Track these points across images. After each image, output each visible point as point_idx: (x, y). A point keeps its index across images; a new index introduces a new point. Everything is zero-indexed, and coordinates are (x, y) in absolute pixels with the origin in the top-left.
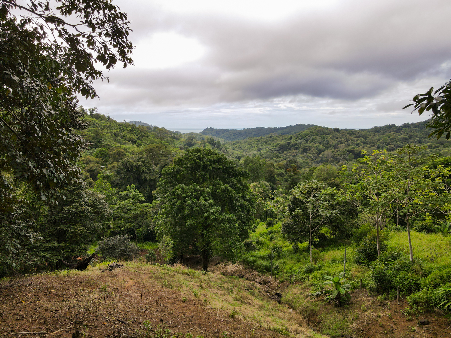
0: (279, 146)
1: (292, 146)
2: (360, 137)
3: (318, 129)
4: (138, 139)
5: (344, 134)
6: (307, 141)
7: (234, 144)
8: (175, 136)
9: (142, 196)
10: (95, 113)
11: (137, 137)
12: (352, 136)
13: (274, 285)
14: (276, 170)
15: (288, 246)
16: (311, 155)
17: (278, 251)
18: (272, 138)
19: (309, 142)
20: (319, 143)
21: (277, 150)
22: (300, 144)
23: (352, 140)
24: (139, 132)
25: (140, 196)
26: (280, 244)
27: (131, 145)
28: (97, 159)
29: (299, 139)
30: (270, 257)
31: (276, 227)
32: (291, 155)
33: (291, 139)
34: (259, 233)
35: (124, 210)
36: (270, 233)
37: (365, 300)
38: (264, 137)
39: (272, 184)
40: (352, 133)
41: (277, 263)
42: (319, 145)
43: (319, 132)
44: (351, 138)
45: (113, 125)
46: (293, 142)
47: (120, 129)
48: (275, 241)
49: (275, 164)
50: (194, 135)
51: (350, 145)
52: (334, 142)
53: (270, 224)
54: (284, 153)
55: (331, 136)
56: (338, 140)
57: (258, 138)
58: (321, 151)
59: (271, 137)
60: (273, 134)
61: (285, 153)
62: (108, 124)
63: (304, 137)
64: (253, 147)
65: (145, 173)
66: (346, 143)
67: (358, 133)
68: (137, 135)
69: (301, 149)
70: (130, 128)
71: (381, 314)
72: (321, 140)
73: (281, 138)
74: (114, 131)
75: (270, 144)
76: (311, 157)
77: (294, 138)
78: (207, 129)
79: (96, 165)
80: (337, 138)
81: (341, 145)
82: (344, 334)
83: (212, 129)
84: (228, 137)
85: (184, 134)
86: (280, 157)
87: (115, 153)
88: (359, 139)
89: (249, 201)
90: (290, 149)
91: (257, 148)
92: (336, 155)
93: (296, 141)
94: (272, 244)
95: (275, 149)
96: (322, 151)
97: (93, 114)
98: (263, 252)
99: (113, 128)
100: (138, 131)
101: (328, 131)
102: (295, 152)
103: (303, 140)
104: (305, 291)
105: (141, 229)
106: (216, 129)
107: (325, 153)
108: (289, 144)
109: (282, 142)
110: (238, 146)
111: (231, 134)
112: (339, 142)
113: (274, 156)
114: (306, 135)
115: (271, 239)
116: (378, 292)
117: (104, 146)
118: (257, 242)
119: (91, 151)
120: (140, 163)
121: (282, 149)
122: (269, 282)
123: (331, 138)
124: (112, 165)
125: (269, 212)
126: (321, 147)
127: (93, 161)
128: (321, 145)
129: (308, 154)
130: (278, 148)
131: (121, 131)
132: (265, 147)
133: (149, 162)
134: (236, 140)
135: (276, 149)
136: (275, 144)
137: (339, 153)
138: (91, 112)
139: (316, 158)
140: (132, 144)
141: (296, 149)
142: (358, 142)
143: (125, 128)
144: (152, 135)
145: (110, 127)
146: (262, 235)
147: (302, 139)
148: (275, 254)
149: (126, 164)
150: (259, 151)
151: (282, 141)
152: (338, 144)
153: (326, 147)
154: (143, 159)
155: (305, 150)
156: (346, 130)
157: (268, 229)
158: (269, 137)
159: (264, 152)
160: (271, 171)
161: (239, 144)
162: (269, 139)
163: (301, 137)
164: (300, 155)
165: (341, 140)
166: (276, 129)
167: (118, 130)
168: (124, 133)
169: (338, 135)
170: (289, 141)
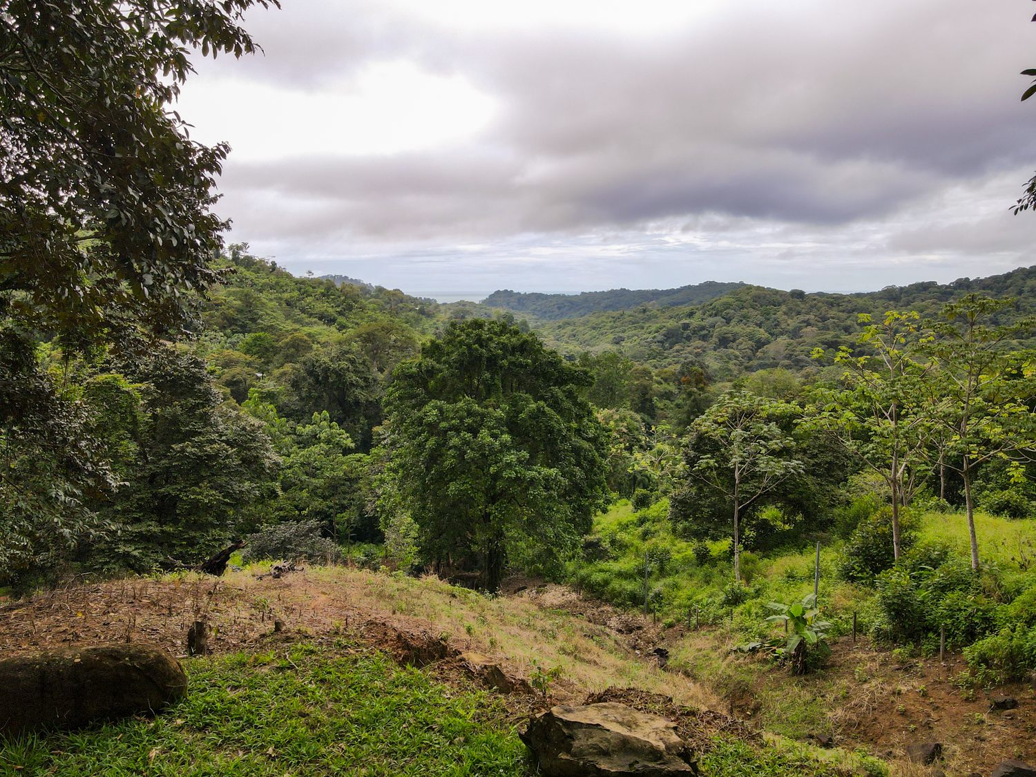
0: (663, 331)
1: (695, 332)
2: (853, 311)
3: (754, 292)
4: (340, 313)
5: (816, 305)
6: (728, 321)
7: (559, 327)
8: (425, 309)
9: (348, 437)
10: (242, 254)
11: (338, 310)
12: (833, 308)
13: (652, 633)
14: (655, 386)
15: (684, 550)
16: (737, 353)
17: (662, 562)
18: (648, 313)
19: (732, 323)
20: (756, 324)
21: (659, 342)
22: (713, 326)
23: (833, 318)
24: (343, 298)
25: (343, 436)
26: (665, 545)
27: (325, 327)
28: (248, 357)
29: (710, 316)
30: (642, 573)
31: (654, 510)
32: (690, 353)
33: (691, 315)
34: (616, 523)
35: (307, 469)
36: (642, 521)
37: (865, 658)
38: (628, 312)
39: (646, 417)
40: (834, 301)
41: (658, 586)
42: (757, 328)
43: (756, 299)
44: (833, 312)
45: (283, 281)
46: (694, 322)
47: (299, 290)
48: (654, 540)
49: (654, 372)
50: (467, 308)
51: (828, 329)
52: (792, 323)
53: (642, 503)
54: (675, 348)
55: (784, 308)
56: (801, 317)
57: (615, 314)
58: (760, 344)
59: (644, 311)
60: (649, 305)
61: (677, 347)
62: (273, 279)
63: (722, 311)
64: (602, 334)
65: (357, 386)
66: (820, 324)
67: (849, 301)
68: (339, 306)
69: (715, 339)
70: (321, 290)
71: (904, 689)
72: (762, 319)
73: (668, 314)
74: (286, 295)
75: (643, 328)
76: (736, 357)
77: (699, 314)
78: (498, 292)
79: (246, 369)
80: (799, 313)
81: (809, 328)
82: (815, 733)
83: (508, 294)
84: (545, 312)
85: (444, 304)
86: (666, 358)
87: (287, 344)
88: (848, 317)
89: (593, 440)
90: (688, 338)
91: (611, 336)
92: (795, 353)
93: (702, 320)
94: (646, 546)
95: (654, 337)
96: (764, 344)
97: (238, 258)
98: (627, 563)
99: (285, 288)
100: (339, 297)
101: (778, 297)
102: (699, 345)
103: (718, 318)
104: (723, 642)
105: (346, 515)
106: (519, 293)
107: (771, 349)
108: (686, 327)
109: (671, 324)
110: (569, 333)
111: (552, 304)
112: (804, 322)
113: (651, 354)
114: (727, 306)
115: (645, 536)
116: (895, 642)
117: (262, 329)
118: (613, 542)
119: (234, 339)
120: (344, 364)
121: (672, 337)
122: (639, 628)
123: (785, 314)
124: (281, 370)
125: (639, 477)
126: (762, 333)
127: (237, 362)
128: (762, 330)
129: (732, 350)
130: (660, 337)
131: (301, 297)
132: (631, 333)
133: (364, 363)
134: (565, 319)
135: (655, 340)
136: (653, 328)
137: (803, 348)
138: (235, 254)
139: (750, 359)
140: (327, 325)
141: (704, 338)
142: (848, 322)
143: (311, 289)
144: (371, 306)
145: (278, 288)
146: (624, 527)
147: (716, 315)
148: (653, 566)
149: (314, 366)
150: (617, 343)
151: (671, 321)
152: (800, 328)
153: (772, 334)
154: (351, 356)
155: (724, 342)
156: (821, 294)
157: (638, 514)
158: (640, 312)
159: (629, 344)
160: (645, 387)
161: (571, 328)
162: (641, 315)
163: (714, 312)
164: (711, 353)
165: (808, 317)
166: (655, 294)
167: (296, 294)
168: (309, 300)
169: (802, 306)
170: (687, 321)
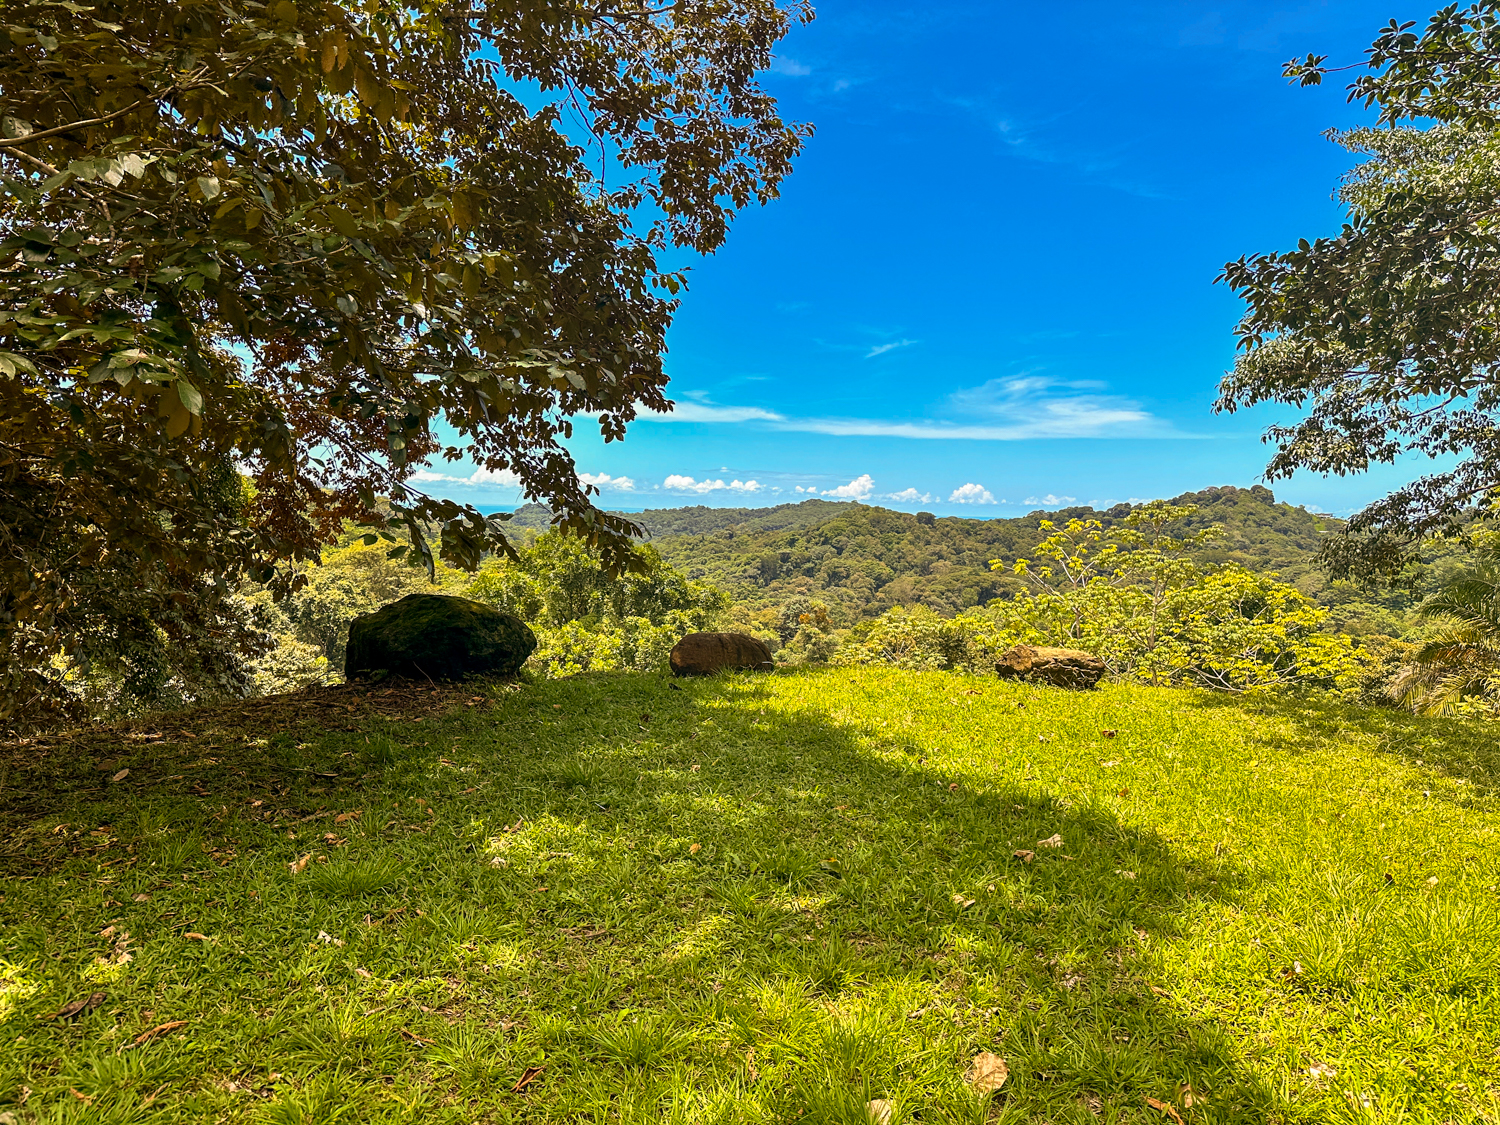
0: (755, 564)
1: (797, 566)
2: (994, 541)
3: (871, 513)
5: (948, 532)
6: (840, 551)
12: (972, 538)
16: (852, 593)
18: (735, 539)
19: (845, 554)
20: (875, 556)
21: (750, 577)
22: (820, 558)
23: (970, 550)
29: (817, 544)
32: (792, 591)
33: (792, 543)
38: (709, 538)
40: (971, 528)
42: (877, 561)
43: (875, 523)
44: (969, 543)
46: (795, 552)
51: (964, 565)
52: (920, 554)
54: (772, 585)
55: (909, 536)
56: (931, 548)
57: (693, 539)
58: (880, 582)
59: (731, 536)
60: (737, 529)
63: (831, 538)
64: (675, 565)
66: (954, 558)
67: (989, 529)
69: (823, 575)
72: (884, 550)
73: (761, 540)
75: (729, 558)
76: (851, 599)
77: (802, 542)
80: (928, 543)
81: (941, 563)
86: (760, 598)
88: (989, 549)
90: (789, 573)
92: (926, 594)
93: (807, 549)
95: (745, 571)
96: (885, 582)
101: (902, 521)
102: (803, 582)
103: (827, 547)
107: (895, 588)
108: (785, 558)
109: (767, 552)
112: (934, 554)
113: (741, 592)
114: (839, 531)
121: (768, 571)
123: (911, 543)
126: (883, 569)
128: (882, 563)
129: (844, 589)
130: (752, 571)
132: (713, 564)
135: (746, 574)
136: (743, 559)
137: (933, 588)
139: (868, 601)
141: (809, 573)
142: (988, 557)
147: (824, 543)
151: (766, 550)
152: (930, 562)
153: (895, 570)
155: (835, 578)
158: (725, 538)
159: (711, 580)
162: (727, 542)
163: (822, 539)
164: (819, 592)
165: (938, 548)
166: (743, 515)
169: (932, 533)
